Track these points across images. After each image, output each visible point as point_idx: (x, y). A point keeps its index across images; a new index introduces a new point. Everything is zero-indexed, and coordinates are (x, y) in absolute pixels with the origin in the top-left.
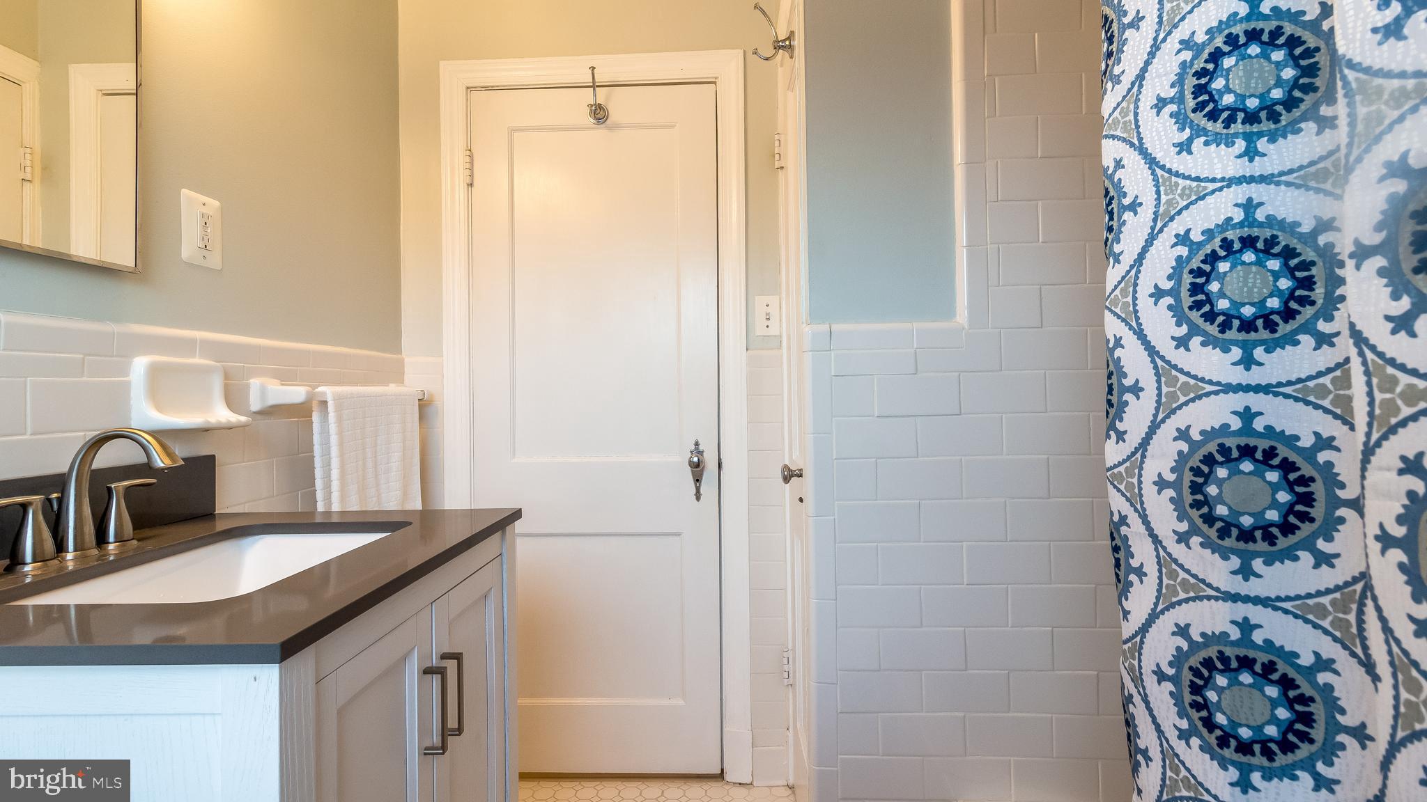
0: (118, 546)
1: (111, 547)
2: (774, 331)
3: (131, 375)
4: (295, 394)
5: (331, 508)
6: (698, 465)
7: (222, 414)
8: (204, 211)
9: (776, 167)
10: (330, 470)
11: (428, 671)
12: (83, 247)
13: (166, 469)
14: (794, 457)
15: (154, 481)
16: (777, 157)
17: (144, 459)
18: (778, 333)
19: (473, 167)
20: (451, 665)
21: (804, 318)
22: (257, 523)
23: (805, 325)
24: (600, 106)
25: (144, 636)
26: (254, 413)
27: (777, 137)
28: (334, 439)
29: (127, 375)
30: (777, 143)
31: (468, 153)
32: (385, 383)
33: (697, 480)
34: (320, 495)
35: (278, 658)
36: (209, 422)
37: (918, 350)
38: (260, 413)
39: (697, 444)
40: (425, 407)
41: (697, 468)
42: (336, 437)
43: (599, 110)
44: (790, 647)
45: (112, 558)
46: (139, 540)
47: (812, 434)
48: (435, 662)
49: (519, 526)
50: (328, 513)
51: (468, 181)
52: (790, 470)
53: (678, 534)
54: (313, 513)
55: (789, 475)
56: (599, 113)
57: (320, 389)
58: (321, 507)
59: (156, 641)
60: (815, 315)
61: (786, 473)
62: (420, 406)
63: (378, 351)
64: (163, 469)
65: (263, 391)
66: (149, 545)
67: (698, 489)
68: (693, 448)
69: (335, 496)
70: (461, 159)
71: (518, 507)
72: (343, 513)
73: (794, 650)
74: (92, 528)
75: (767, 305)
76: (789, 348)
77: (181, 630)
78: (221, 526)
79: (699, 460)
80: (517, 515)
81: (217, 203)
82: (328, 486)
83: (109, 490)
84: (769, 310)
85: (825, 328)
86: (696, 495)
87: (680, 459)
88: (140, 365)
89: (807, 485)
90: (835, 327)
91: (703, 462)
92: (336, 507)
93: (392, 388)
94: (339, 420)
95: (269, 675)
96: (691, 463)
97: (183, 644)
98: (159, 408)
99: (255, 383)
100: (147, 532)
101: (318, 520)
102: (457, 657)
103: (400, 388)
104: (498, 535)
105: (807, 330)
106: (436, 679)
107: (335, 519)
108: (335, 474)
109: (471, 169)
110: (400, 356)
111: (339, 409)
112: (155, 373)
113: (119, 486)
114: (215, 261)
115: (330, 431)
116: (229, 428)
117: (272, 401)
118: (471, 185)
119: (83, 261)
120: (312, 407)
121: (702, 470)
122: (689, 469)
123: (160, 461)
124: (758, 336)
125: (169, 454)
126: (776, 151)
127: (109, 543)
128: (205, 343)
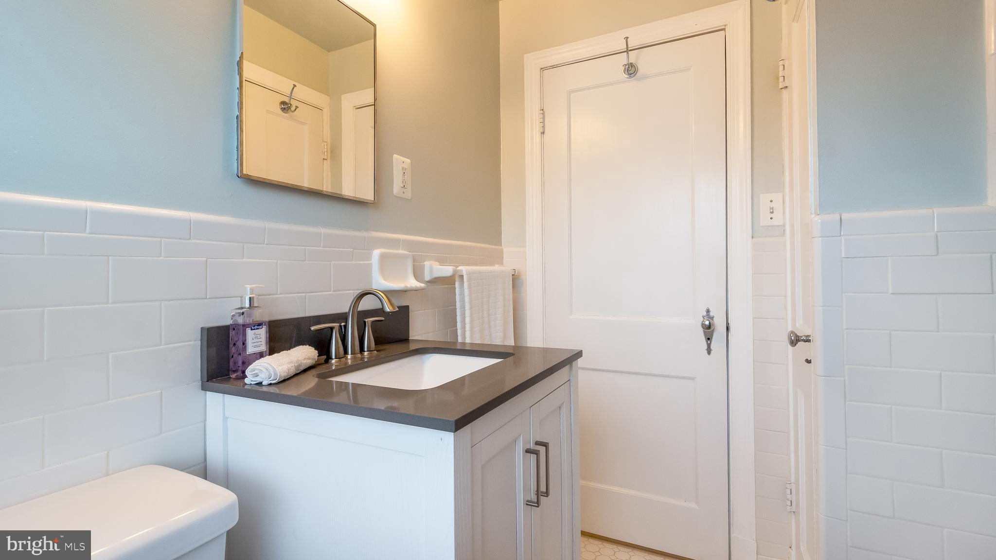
0: (369, 353)
1: (366, 353)
2: (778, 220)
3: (372, 260)
4: (447, 271)
5: (465, 340)
6: (709, 327)
7: (412, 283)
8: (404, 166)
9: (780, 87)
10: (465, 317)
11: (528, 451)
12: (347, 191)
13: (390, 312)
14: (797, 325)
15: (383, 319)
16: (781, 79)
17: (380, 306)
18: (781, 223)
19: (544, 121)
20: (542, 449)
21: (813, 209)
22: (430, 347)
23: (814, 215)
24: (631, 65)
25: (381, 405)
26: (427, 282)
27: (781, 63)
28: (467, 299)
29: (371, 260)
30: (781, 68)
31: (541, 112)
32: (492, 264)
33: (709, 339)
34: (459, 332)
35: (454, 428)
36: (407, 286)
37: (938, 233)
38: (429, 282)
39: (708, 311)
40: (516, 280)
41: (708, 330)
42: (468, 297)
43: (631, 68)
44: (793, 480)
45: (366, 360)
46: (377, 351)
47: (821, 307)
48: (532, 446)
49: (580, 362)
50: (464, 344)
51: (542, 131)
52: (797, 336)
53: (693, 379)
54: (456, 343)
55: (795, 340)
56: (631, 70)
57: (460, 268)
58: (460, 340)
59: (387, 408)
60: (823, 207)
61: (793, 338)
62: (513, 280)
63: (489, 244)
64: (389, 312)
65: (431, 267)
66: (382, 354)
67: (709, 346)
68: (705, 314)
69: (468, 333)
70: (537, 117)
71: (580, 349)
72: (471, 344)
73: (797, 483)
74: (358, 342)
75: (771, 201)
76: (792, 235)
77: (395, 404)
78: (413, 347)
79: (710, 323)
80: (579, 354)
81: (409, 161)
82: (464, 327)
83: (365, 322)
84: (773, 205)
85: (836, 217)
86: (707, 350)
87: (696, 322)
88: (376, 253)
89: (816, 350)
90: (845, 216)
91: (713, 325)
92: (468, 340)
93: (497, 268)
94: (470, 287)
95: (448, 438)
96: (703, 325)
97: (398, 411)
98: (385, 279)
99: (427, 264)
100: (381, 347)
101: (459, 347)
102: (545, 445)
103: (500, 267)
104: (567, 367)
105: (818, 219)
106: (533, 457)
107: (468, 348)
108: (468, 320)
109: (543, 122)
110: (501, 247)
111: (469, 280)
112: (383, 257)
113: (369, 320)
114: (408, 194)
115: (465, 293)
116: (416, 290)
117: (436, 275)
118: (543, 133)
119: (347, 197)
120: (455, 279)
121: (713, 331)
122: (701, 330)
123: (388, 308)
124: (762, 226)
125: (392, 304)
126: (781, 74)
127: (364, 351)
128: (405, 242)
